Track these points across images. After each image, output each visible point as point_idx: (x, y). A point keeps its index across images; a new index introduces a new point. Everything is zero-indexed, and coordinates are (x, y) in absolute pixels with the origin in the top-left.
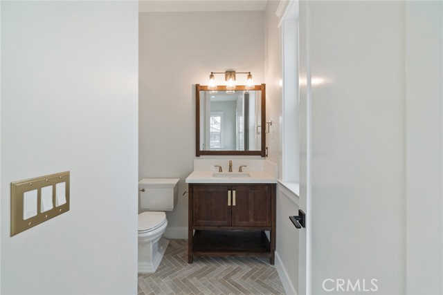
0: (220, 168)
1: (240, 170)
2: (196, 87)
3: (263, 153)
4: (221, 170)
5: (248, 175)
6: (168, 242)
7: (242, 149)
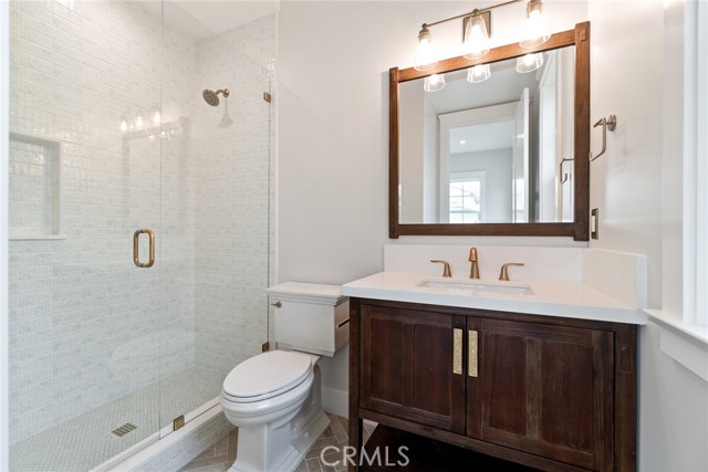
0: (447, 266)
1: (504, 275)
2: (391, 74)
3: (580, 229)
4: (448, 272)
5: (528, 290)
6: (326, 422)
7: (522, 218)
